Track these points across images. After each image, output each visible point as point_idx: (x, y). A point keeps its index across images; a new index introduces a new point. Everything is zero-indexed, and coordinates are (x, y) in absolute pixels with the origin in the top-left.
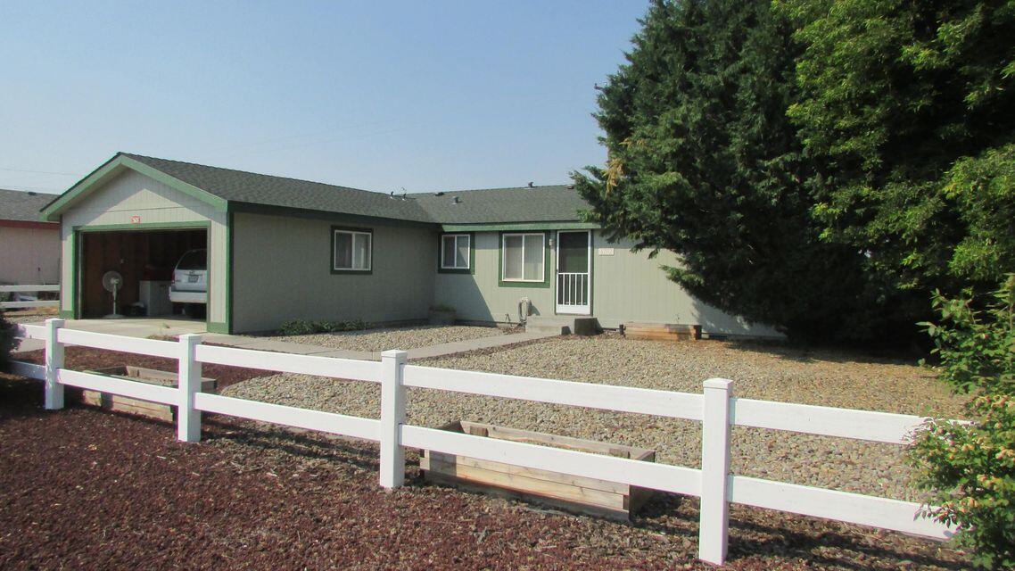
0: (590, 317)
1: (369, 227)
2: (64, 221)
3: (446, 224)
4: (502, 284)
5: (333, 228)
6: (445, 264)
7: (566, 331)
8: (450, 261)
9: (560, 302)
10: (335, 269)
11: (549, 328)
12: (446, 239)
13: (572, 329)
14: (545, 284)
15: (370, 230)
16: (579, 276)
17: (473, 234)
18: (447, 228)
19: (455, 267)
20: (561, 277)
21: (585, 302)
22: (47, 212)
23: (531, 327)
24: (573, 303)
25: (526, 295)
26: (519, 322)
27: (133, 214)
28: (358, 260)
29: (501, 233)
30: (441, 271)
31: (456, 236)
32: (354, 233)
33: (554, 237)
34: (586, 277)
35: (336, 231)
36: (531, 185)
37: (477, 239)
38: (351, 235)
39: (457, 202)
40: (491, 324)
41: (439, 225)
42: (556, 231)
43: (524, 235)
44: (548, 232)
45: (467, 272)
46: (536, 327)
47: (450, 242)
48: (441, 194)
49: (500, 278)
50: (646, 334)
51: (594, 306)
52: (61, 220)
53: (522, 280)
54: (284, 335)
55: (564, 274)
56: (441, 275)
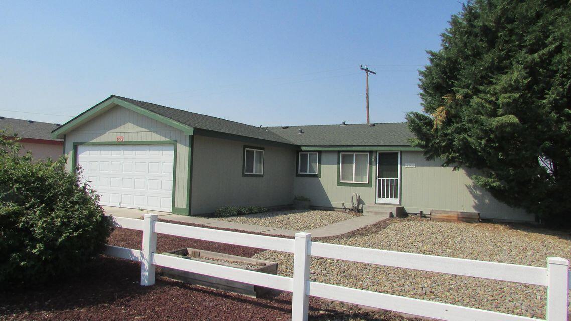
0: (400, 206)
1: (262, 146)
2: (67, 138)
3: (303, 146)
4: (339, 184)
5: (245, 147)
6: (301, 171)
7: (391, 215)
8: (304, 168)
9: (379, 196)
10: (245, 173)
11: (382, 213)
12: (302, 155)
13: (395, 213)
14: (369, 185)
15: (263, 149)
16: (392, 180)
17: (320, 152)
18: (303, 149)
19: (308, 173)
20: (380, 180)
21: (396, 197)
22: (56, 133)
23: (368, 212)
24: (388, 197)
25: (356, 192)
26: (351, 207)
27: (119, 135)
28: (258, 168)
29: (339, 152)
30: (298, 175)
31: (308, 154)
32: (255, 151)
33: (375, 155)
34: (397, 181)
35: (246, 149)
36: (344, 123)
37: (323, 157)
38: (253, 151)
39: (301, 133)
40: (331, 209)
41: (299, 147)
42: (377, 152)
43: (354, 154)
44: (371, 152)
45: (315, 176)
46: (371, 212)
47: (304, 157)
48: (286, 128)
49: (338, 180)
50: (445, 218)
51: (402, 199)
52: (65, 139)
53: (354, 182)
54: (221, 216)
55: (382, 178)
56: (298, 178)
